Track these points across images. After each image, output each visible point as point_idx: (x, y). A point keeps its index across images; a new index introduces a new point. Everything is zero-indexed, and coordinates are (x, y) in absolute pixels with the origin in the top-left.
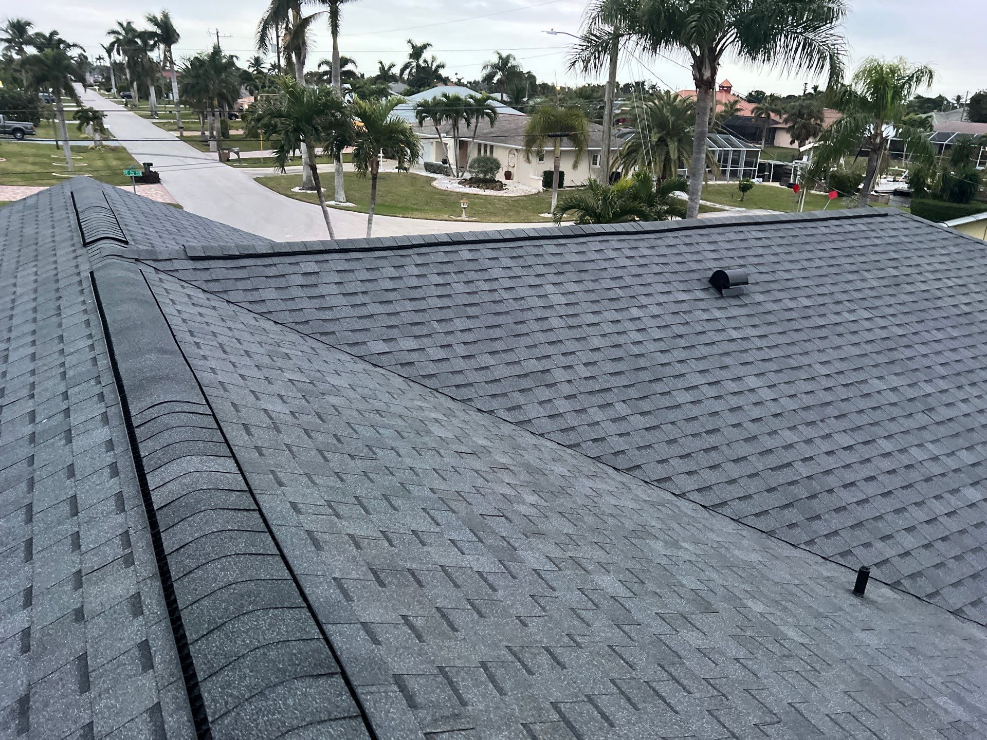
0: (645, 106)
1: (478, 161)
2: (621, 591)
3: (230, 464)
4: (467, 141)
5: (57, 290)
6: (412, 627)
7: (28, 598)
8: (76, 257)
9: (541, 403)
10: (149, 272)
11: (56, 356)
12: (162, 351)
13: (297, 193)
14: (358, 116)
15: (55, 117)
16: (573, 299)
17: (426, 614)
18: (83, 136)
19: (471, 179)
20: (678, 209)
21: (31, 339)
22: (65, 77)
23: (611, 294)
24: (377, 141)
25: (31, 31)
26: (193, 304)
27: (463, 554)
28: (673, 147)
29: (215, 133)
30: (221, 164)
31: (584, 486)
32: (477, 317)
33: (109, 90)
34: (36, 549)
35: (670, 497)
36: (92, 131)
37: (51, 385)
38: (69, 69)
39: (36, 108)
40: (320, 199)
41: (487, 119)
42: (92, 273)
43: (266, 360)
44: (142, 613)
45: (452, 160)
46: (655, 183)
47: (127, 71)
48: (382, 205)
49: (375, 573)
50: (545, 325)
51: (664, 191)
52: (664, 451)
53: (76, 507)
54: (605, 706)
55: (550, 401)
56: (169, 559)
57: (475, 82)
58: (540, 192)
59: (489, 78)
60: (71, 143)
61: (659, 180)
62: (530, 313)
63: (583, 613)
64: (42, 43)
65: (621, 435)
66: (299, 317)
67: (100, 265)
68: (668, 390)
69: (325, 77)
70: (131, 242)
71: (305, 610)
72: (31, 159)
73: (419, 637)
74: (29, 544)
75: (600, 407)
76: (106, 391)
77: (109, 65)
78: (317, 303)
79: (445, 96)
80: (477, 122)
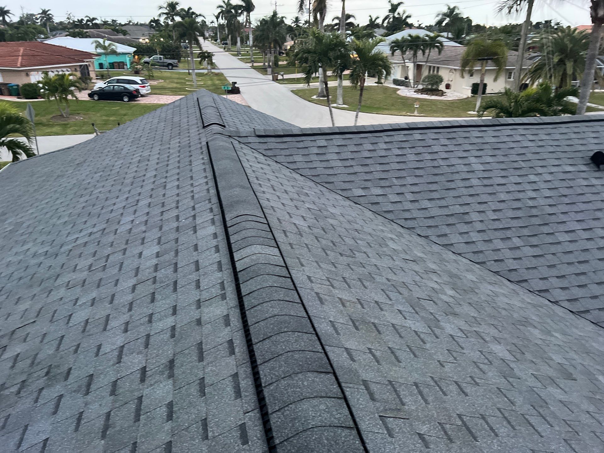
0: (551, 38)
1: (428, 77)
2: (508, 356)
3: (276, 251)
4: (421, 65)
5: (190, 152)
6: (374, 355)
7: (175, 311)
8: (199, 134)
9: (461, 234)
10: (235, 143)
11: (189, 187)
12: (243, 187)
13: (314, 100)
14: (355, 50)
15: (188, 57)
16: (488, 167)
17: (382, 349)
18: (202, 67)
19: (422, 89)
20: (570, 109)
21: (177, 177)
22: (195, 34)
23: (516, 165)
24: (365, 66)
25: (178, 8)
26: (258, 162)
27: (405, 319)
28: (569, 66)
29: (271, 64)
30: (274, 82)
31: (486, 289)
32: (422, 176)
33: (216, 40)
34: (179, 286)
35: (547, 302)
36: (206, 64)
37: (187, 202)
38: (197, 29)
39: (179, 52)
40: (328, 103)
41: (436, 50)
42: (207, 143)
43: (296, 196)
44: (230, 325)
45: (411, 76)
46: (553, 91)
47: (226, 29)
48: (364, 106)
49: (353, 322)
50: (467, 183)
51: (560, 96)
52: (545, 272)
53: (198, 267)
54: (493, 423)
55: (467, 233)
56: (244, 298)
57: (430, 26)
58: (468, 97)
59: (439, 23)
60: (196, 71)
61: (556, 89)
62: (457, 175)
63: (481, 366)
64: (184, 15)
65: (515, 259)
66: (314, 172)
67: (211, 139)
68: (552, 232)
69: (336, 27)
70: (227, 126)
71: (315, 335)
72: (176, 81)
73: (378, 361)
74: (175, 283)
75: (502, 239)
76: (214, 207)
77: (216, 26)
78: (325, 164)
79: (410, 36)
80: (430, 52)
